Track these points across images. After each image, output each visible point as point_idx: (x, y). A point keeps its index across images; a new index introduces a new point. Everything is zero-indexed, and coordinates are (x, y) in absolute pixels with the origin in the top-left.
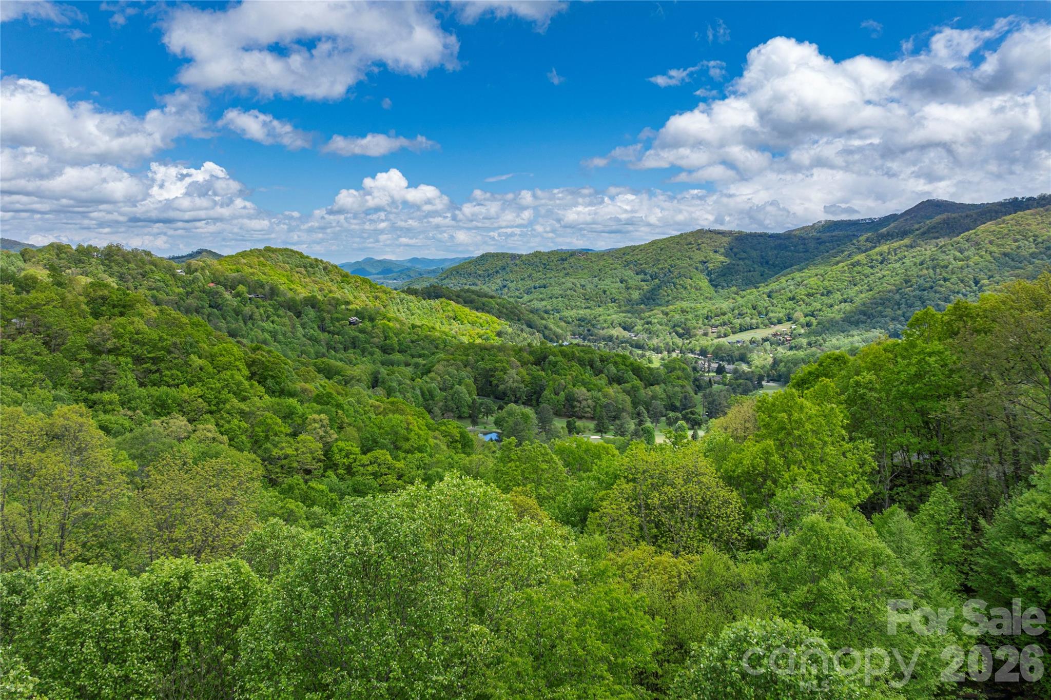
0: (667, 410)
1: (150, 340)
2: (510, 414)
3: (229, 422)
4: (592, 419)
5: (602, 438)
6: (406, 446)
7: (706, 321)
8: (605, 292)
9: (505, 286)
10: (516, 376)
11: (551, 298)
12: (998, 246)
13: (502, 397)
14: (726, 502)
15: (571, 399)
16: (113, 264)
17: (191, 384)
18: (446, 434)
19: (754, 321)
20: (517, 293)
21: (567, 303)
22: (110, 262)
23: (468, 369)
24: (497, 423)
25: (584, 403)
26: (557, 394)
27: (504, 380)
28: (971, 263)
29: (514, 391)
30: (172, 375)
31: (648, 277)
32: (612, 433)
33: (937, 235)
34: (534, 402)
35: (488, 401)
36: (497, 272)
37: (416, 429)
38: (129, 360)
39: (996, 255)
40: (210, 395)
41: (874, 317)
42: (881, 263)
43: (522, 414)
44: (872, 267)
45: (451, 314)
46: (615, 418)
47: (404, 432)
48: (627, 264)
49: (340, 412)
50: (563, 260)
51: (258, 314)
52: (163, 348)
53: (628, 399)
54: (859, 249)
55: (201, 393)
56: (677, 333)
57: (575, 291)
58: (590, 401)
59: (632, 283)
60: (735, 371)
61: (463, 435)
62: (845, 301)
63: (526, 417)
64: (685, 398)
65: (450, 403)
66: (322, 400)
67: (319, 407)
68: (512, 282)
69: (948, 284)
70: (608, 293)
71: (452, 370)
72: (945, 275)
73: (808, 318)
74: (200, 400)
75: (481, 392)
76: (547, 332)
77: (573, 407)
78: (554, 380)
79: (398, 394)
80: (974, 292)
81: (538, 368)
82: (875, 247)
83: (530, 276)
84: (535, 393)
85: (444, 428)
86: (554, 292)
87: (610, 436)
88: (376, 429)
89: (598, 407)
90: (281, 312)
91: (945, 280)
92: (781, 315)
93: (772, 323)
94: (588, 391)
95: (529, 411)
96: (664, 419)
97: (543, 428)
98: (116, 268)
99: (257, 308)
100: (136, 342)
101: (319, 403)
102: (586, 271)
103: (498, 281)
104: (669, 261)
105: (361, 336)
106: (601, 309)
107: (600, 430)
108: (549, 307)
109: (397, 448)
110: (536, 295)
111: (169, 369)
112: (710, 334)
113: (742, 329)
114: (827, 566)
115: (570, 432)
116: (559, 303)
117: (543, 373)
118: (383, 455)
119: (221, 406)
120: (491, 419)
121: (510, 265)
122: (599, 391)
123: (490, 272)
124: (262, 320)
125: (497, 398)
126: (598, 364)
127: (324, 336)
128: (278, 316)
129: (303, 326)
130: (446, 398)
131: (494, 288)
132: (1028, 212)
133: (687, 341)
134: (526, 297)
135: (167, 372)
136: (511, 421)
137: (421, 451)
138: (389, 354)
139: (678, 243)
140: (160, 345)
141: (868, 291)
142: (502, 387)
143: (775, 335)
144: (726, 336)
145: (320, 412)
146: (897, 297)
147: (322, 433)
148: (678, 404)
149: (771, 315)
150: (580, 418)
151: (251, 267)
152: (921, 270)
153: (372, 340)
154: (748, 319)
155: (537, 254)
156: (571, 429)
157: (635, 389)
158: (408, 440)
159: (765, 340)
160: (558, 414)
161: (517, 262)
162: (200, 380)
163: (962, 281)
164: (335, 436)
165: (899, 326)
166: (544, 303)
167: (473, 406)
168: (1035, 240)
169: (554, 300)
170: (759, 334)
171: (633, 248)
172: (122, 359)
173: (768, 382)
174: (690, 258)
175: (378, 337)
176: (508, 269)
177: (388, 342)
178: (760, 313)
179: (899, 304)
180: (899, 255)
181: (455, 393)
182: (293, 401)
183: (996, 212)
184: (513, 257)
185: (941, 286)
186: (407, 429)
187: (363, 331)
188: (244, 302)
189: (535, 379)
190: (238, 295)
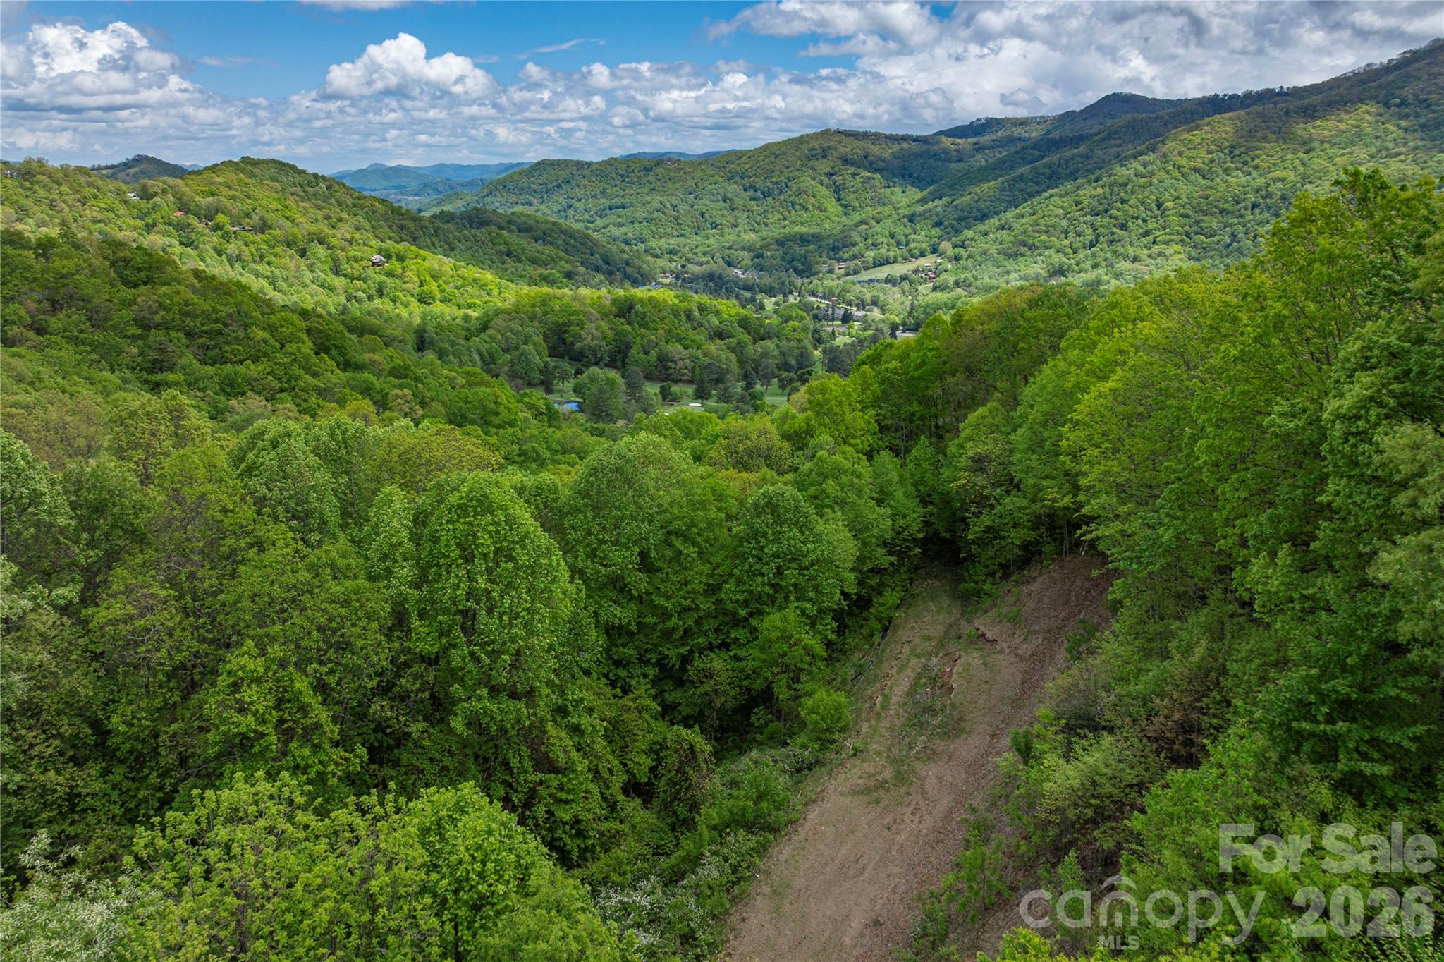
0: (779, 369)
1: (203, 312)
2: (593, 379)
3: (305, 400)
4: (691, 382)
5: (703, 405)
6: (497, 420)
7: (832, 253)
8: (703, 214)
9: (570, 207)
10: (595, 332)
11: (632, 223)
12: (1188, 158)
13: (580, 359)
14: (781, 449)
15: (663, 359)
16: (36, 187)
17: (255, 360)
18: (531, 407)
19: (891, 253)
20: (587, 216)
21: (654, 228)
22: (32, 183)
23: (536, 323)
24: (577, 390)
25: (680, 364)
26: (647, 353)
27: (580, 336)
28: (1155, 181)
29: (594, 351)
30: (233, 350)
31: (759, 194)
32: (715, 399)
33: (1118, 142)
34: (619, 364)
35: (565, 364)
36: (559, 186)
37: (505, 402)
38: (181, 335)
39: (1185, 170)
40: (279, 371)
41: (1037, 248)
42: (1050, 178)
43: (608, 379)
44: (1037, 183)
45: (503, 248)
46: (718, 381)
47: (493, 406)
48: (731, 177)
49: (420, 386)
50: (646, 170)
51: (248, 253)
52: (217, 321)
53: (733, 357)
54: (1023, 159)
55: (268, 370)
56: (796, 270)
57: (664, 213)
58: (687, 362)
59: (738, 202)
60: (865, 319)
61: (548, 408)
62: (1003, 228)
63: (612, 384)
64: (802, 355)
65: (518, 368)
66: (399, 373)
67: (397, 382)
68: (580, 200)
69: (1126, 206)
70: (707, 215)
71: (515, 325)
72: (1122, 194)
73: (956, 250)
74: (270, 378)
75: (554, 352)
76: (629, 270)
77: (668, 369)
78: (643, 336)
79: (451, 357)
80: (1156, 217)
81: (623, 320)
82: (1043, 157)
83: (603, 192)
84: (619, 352)
85: (527, 400)
86: (637, 215)
87: (711, 403)
88: (461, 404)
89: (698, 369)
90: (278, 250)
91: (1123, 202)
92: (924, 245)
93: (913, 256)
94: (685, 348)
95: (613, 374)
96: (775, 381)
97: (632, 395)
98: (42, 193)
99: (246, 245)
100: (185, 314)
101: (396, 377)
102: (677, 185)
103: (561, 199)
104: (785, 171)
105: (389, 280)
106: (698, 238)
107: (701, 395)
108: (630, 235)
109: (487, 423)
110: (613, 218)
111: (228, 343)
112: (837, 270)
113: (878, 264)
114: (826, 477)
115: (664, 399)
116: (644, 229)
117: (628, 328)
119: (293, 383)
120: (569, 385)
121: (576, 177)
122: (698, 348)
123: (550, 186)
124: (254, 261)
125: (573, 359)
126: (697, 314)
127: (339, 282)
128: (276, 255)
129: (311, 268)
130: (512, 361)
131: (555, 209)
132: (1227, 115)
133: (806, 281)
134: (600, 222)
135: (227, 348)
136: (594, 389)
137: (512, 426)
138: (429, 304)
139: (797, 149)
140: (214, 316)
141: (1030, 215)
142: (578, 346)
143: (916, 271)
144: (856, 272)
145: (401, 387)
146: (1064, 223)
147: (407, 410)
148: (793, 362)
149: (912, 245)
150: (676, 381)
151: (230, 188)
152: (1095, 188)
153: (404, 286)
154: (883, 251)
155: (611, 162)
156: (667, 397)
157: (741, 345)
158: (497, 414)
159: (904, 278)
160: (649, 378)
161: (586, 172)
162: (266, 355)
163: (1143, 203)
164: (420, 412)
165: (1065, 259)
166: (623, 230)
167: (546, 371)
168: (1231, 152)
169: (636, 225)
170: (898, 270)
171: (739, 154)
172: (173, 334)
173: (904, 332)
174: (813, 169)
175: (411, 281)
176: (573, 183)
177: (425, 288)
178: (898, 243)
179: (1066, 233)
180: (1071, 169)
181: (522, 354)
182: (367, 375)
183: (1192, 113)
184: (580, 165)
185: (1118, 210)
186: (496, 403)
187: (391, 274)
188: (226, 237)
189: (620, 334)
190: (217, 228)
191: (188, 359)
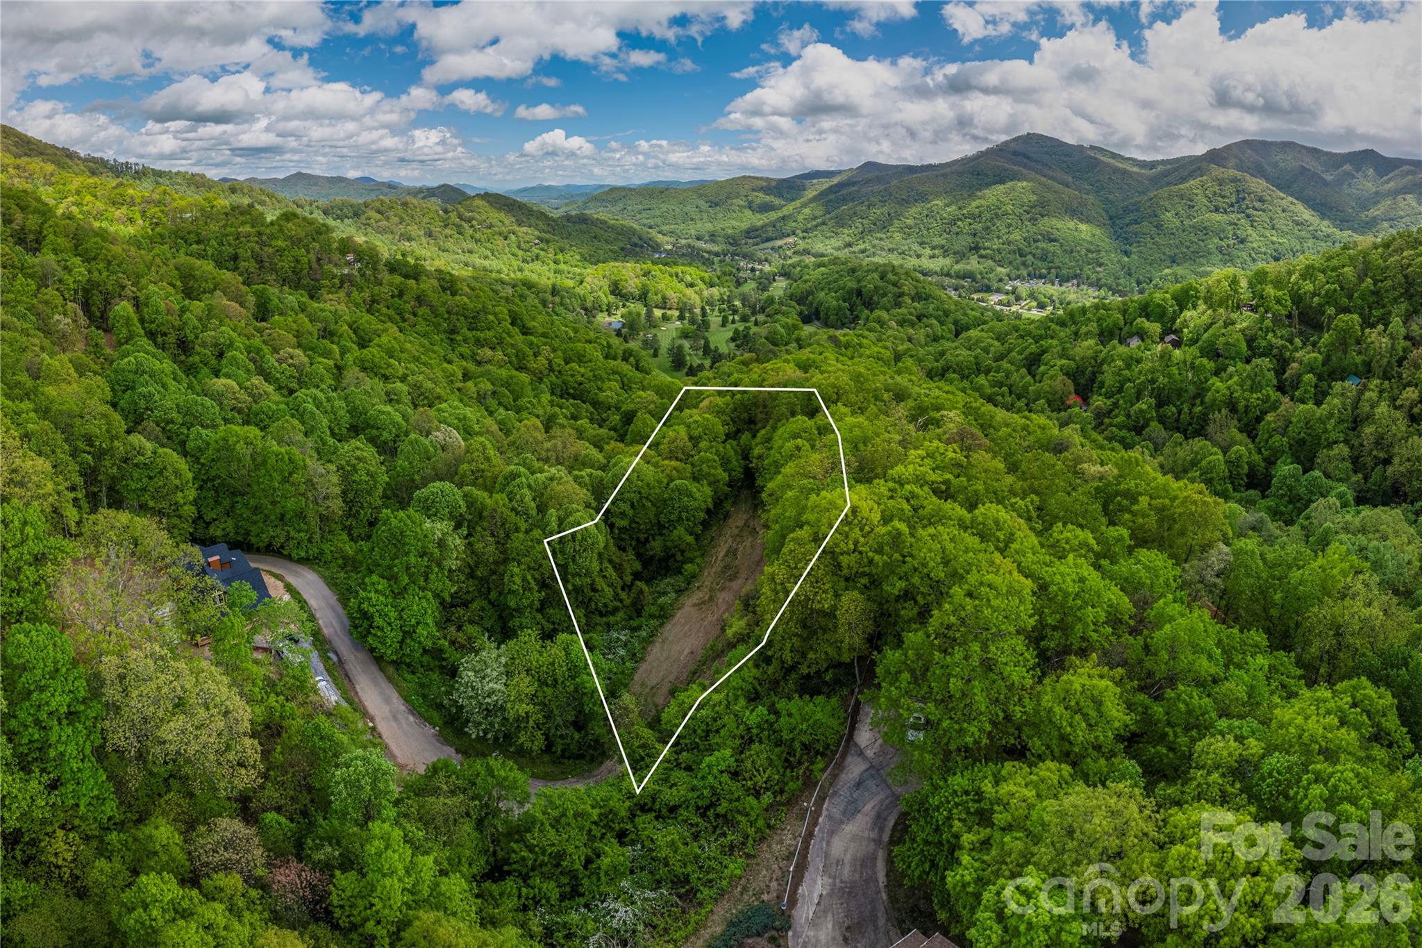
4: (677, 309)
7: (746, 235)
8: (686, 214)
11: (654, 217)
13: (625, 297)
15: (664, 298)
19: (774, 235)
21: (663, 220)
24: (622, 315)
26: (656, 296)
27: (625, 287)
31: (713, 204)
34: (643, 300)
35: (618, 300)
43: (637, 312)
48: (700, 196)
56: (729, 243)
57: (668, 213)
58: (675, 299)
59: (704, 208)
60: (761, 270)
63: (639, 315)
70: (688, 214)
71: (596, 281)
73: (804, 234)
75: (613, 293)
76: (651, 245)
78: (655, 286)
81: (646, 277)
83: (641, 202)
84: (643, 296)
86: (656, 213)
92: (789, 230)
93: (784, 236)
94: (675, 293)
96: (717, 309)
102: (675, 200)
103: (621, 205)
106: (684, 225)
108: (652, 223)
110: (644, 215)
113: (768, 240)
116: (659, 221)
117: (648, 281)
118: (575, 365)
120: (618, 311)
122: (681, 293)
125: (622, 297)
126: (680, 274)
127: (520, 253)
134: (638, 217)
149: (784, 231)
160: (657, 306)
166: (649, 221)
174: (738, 193)
182: (532, 338)
187: (542, 249)
188: (475, 231)
189: (644, 285)
190: (472, 226)
191: (465, 331)
